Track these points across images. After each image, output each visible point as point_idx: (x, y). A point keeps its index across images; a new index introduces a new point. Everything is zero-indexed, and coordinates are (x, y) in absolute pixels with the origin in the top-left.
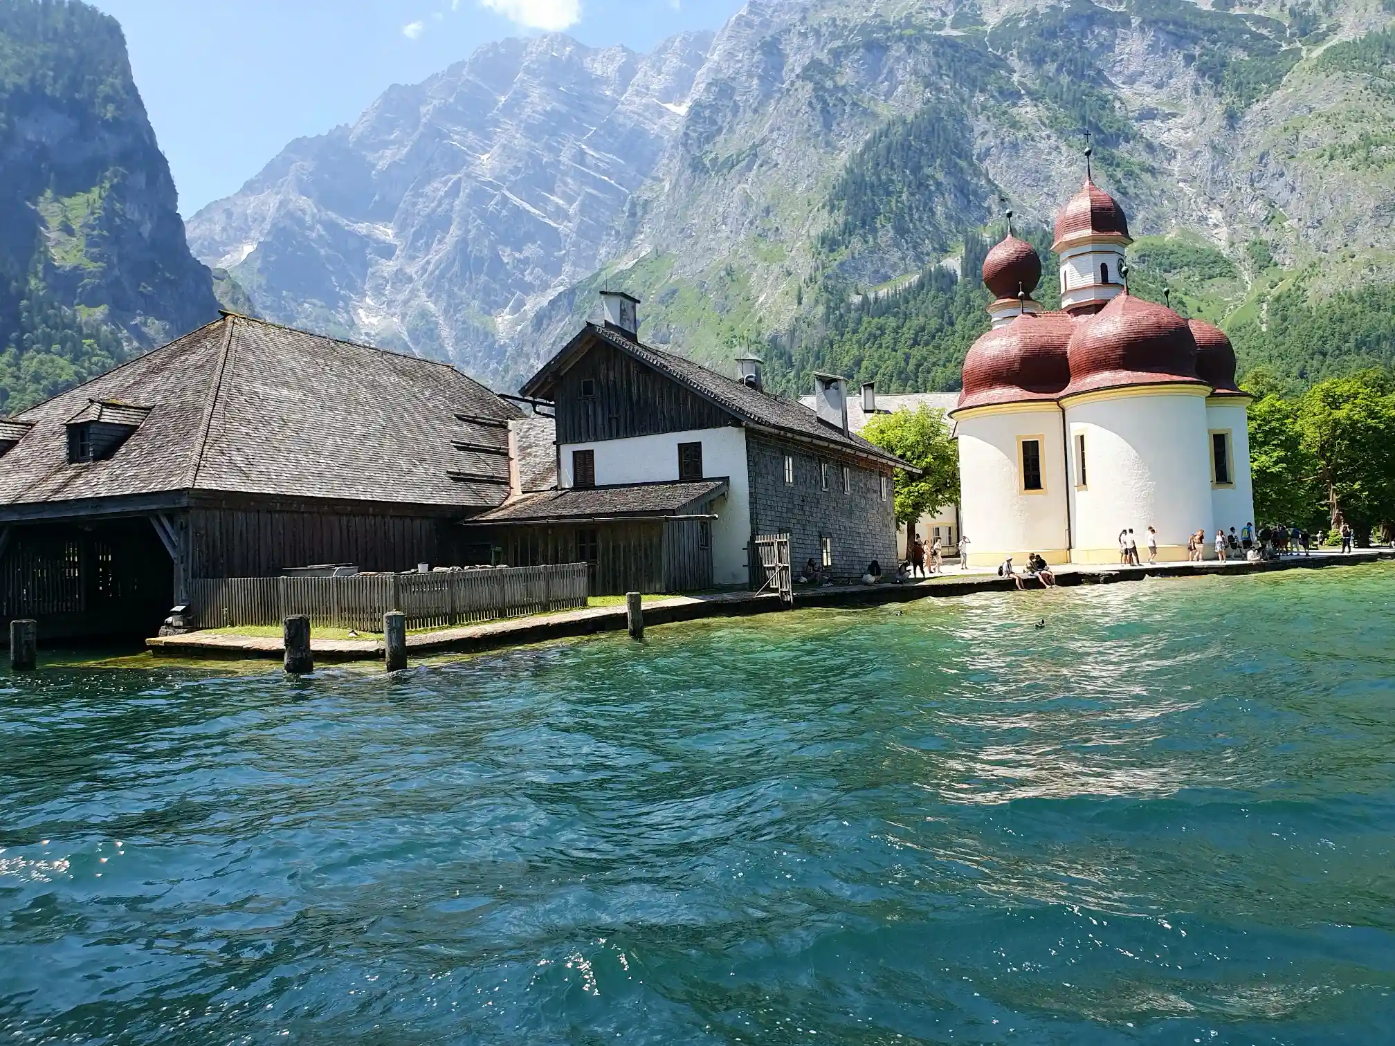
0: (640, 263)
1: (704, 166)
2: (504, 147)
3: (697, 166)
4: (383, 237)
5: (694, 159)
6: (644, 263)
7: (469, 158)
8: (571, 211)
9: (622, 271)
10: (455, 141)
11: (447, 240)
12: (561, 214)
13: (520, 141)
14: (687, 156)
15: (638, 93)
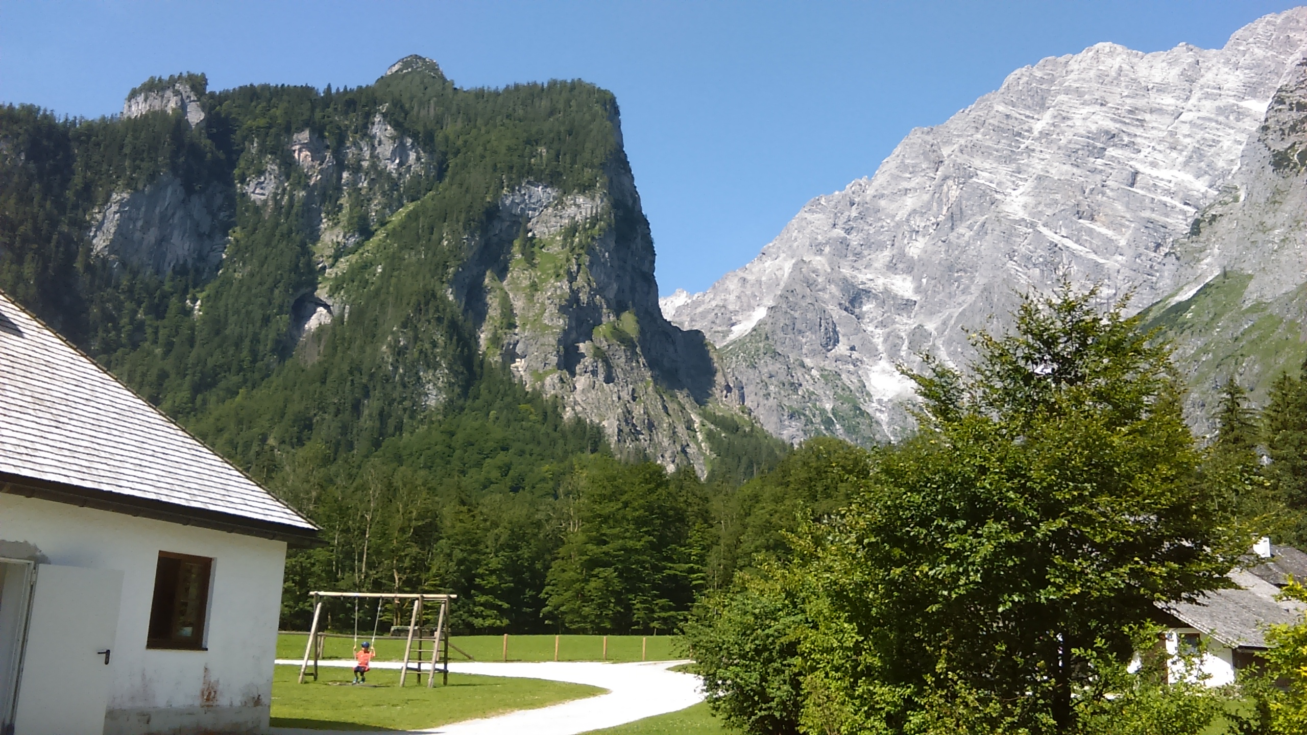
0: (1205, 290)
1: (1290, 160)
2: (1039, 178)
3: (1280, 161)
4: (900, 293)
5: (1274, 156)
6: (1208, 290)
7: (998, 196)
8: (1123, 243)
9: (1180, 303)
10: (983, 179)
11: (973, 287)
12: (1110, 248)
13: (1060, 170)
14: (1267, 153)
15: (1207, 96)
